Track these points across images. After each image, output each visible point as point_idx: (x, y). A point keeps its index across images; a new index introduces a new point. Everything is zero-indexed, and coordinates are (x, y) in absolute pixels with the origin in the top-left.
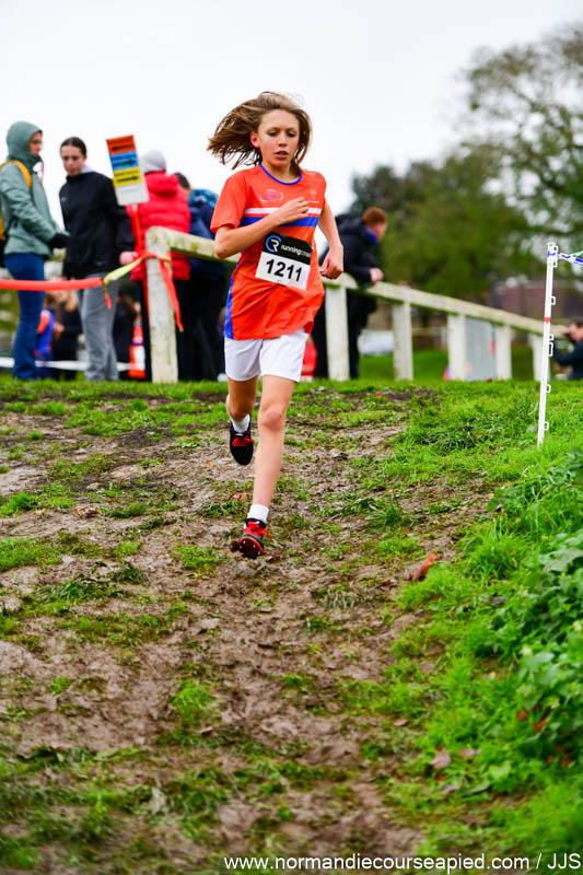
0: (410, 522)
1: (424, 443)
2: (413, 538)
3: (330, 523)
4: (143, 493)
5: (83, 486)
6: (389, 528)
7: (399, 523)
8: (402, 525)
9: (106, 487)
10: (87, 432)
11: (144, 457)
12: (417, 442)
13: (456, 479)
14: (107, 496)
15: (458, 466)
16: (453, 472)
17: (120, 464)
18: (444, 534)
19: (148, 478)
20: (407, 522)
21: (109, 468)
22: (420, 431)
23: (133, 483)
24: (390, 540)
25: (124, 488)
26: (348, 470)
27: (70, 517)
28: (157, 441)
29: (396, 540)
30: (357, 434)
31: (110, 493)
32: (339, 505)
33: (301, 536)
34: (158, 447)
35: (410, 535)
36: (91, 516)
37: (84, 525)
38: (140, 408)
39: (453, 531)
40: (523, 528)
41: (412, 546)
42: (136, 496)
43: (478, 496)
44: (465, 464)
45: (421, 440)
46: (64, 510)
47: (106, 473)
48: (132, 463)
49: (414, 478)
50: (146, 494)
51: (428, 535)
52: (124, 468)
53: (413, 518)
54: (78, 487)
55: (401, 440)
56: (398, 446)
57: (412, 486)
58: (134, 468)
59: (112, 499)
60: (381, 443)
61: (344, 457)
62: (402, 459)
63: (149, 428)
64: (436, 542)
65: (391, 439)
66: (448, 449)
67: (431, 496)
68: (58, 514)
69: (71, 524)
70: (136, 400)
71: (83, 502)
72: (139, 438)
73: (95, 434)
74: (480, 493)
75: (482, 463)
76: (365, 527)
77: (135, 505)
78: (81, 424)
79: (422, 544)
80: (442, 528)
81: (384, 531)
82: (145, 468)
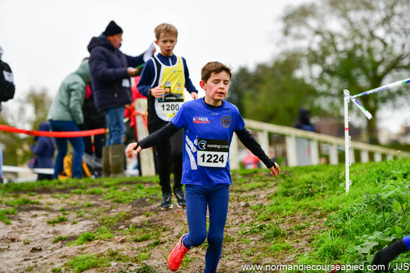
0: (285, 235)
1: (288, 196)
2: (288, 243)
3: (244, 238)
4: (148, 229)
5: (117, 228)
6: (275, 238)
7: (280, 236)
8: (282, 237)
9: (129, 227)
10: (115, 201)
11: (146, 211)
12: (284, 195)
13: (306, 212)
14: (130, 231)
15: (306, 206)
16: (304, 209)
17: (134, 215)
18: (304, 239)
19: (149, 222)
20: (284, 235)
21: (128, 218)
22: (285, 190)
23: (142, 225)
24: (276, 244)
25: (138, 227)
26: (250, 212)
27: (112, 243)
28: (151, 204)
29: (279, 244)
30: (252, 193)
31: (131, 230)
32: (248, 229)
33: (230, 245)
34: (152, 207)
35: (286, 241)
36: (123, 242)
37: (120, 246)
38: (140, 188)
39: (308, 237)
40: (344, 234)
41: (288, 246)
42: (144, 231)
43: (318, 220)
44: (310, 204)
45: (286, 194)
46: (109, 240)
47: (128, 221)
48: (140, 215)
49: (285, 213)
50: (149, 229)
51: (295, 241)
52: (137, 217)
53: (287, 233)
54: (115, 228)
55: (276, 195)
56: (274, 198)
57: (284, 217)
58: (142, 217)
59: (132, 233)
60: (265, 197)
61: (247, 205)
62: (277, 204)
63: (147, 198)
64: (300, 244)
65: (271, 195)
66: (300, 198)
67: (295, 222)
68: (106, 242)
69: (113, 246)
70: (138, 185)
71: (118, 235)
72: (142, 202)
73: (119, 202)
74: (319, 218)
75: (319, 204)
76: (262, 239)
77: (144, 235)
78: (112, 198)
79: (293, 245)
80: (302, 237)
81: (273, 240)
82: (147, 217)
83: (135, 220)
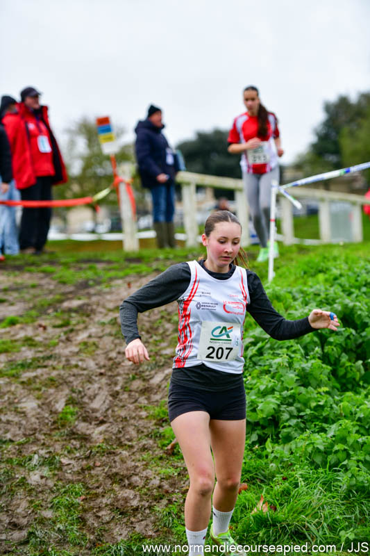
5: (45, 311)
9: (57, 312)
14: (56, 316)
21: (61, 301)
23: (70, 310)
25: (65, 312)
28: (92, 286)
37: (35, 332)
52: (68, 302)
63: (92, 280)
68: (27, 326)
69: (30, 332)
70: (92, 264)
71: (41, 319)
72: (85, 285)
78: (58, 278)
83: (66, 304)
